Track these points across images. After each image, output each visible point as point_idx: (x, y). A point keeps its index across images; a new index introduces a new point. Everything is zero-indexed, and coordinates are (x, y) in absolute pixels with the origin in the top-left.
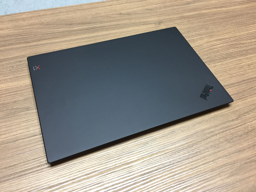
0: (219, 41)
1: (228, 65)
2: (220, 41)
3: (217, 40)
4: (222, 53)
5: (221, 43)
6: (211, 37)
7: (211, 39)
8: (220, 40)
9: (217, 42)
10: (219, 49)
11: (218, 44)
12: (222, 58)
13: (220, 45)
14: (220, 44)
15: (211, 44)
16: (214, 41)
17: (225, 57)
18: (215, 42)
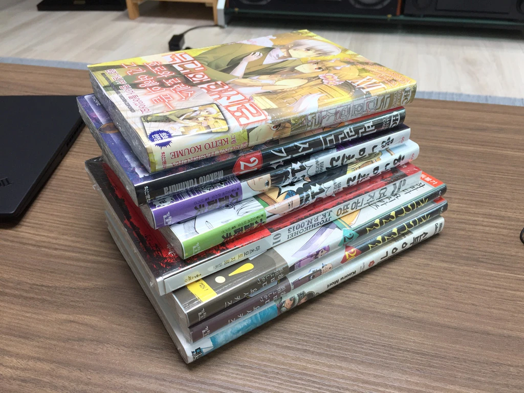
0: (496, 219)
1: (468, 278)
2: (496, 221)
3: (490, 215)
4: (479, 246)
5: (496, 225)
6: (476, 205)
7: (472, 208)
8: (502, 218)
9: (486, 220)
10: (478, 235)
11: (485, 223)
12: (464, 255)
13: (487, 228)
14: (488, 226)
15: (463, 217)
16: (480, 214)
17: (477, 257)
18: (479, 217)
